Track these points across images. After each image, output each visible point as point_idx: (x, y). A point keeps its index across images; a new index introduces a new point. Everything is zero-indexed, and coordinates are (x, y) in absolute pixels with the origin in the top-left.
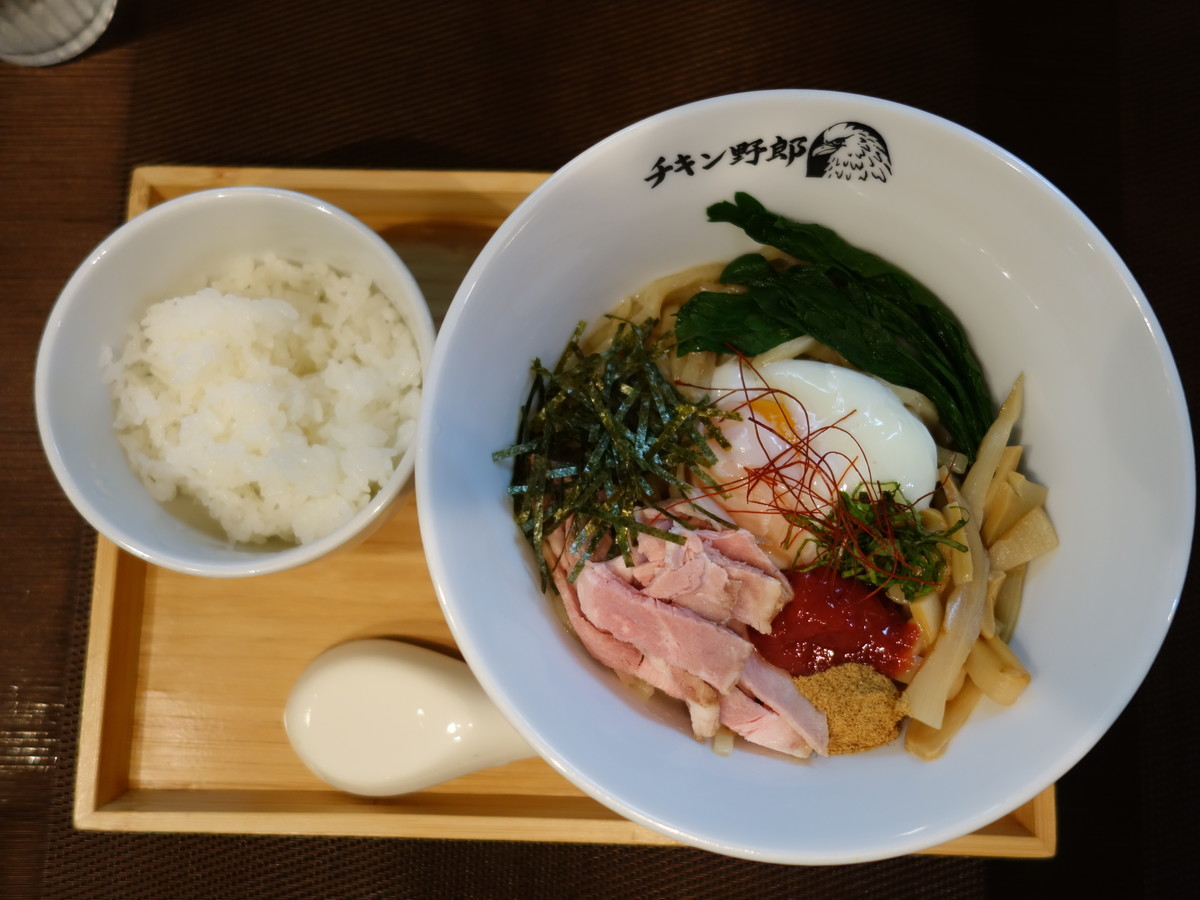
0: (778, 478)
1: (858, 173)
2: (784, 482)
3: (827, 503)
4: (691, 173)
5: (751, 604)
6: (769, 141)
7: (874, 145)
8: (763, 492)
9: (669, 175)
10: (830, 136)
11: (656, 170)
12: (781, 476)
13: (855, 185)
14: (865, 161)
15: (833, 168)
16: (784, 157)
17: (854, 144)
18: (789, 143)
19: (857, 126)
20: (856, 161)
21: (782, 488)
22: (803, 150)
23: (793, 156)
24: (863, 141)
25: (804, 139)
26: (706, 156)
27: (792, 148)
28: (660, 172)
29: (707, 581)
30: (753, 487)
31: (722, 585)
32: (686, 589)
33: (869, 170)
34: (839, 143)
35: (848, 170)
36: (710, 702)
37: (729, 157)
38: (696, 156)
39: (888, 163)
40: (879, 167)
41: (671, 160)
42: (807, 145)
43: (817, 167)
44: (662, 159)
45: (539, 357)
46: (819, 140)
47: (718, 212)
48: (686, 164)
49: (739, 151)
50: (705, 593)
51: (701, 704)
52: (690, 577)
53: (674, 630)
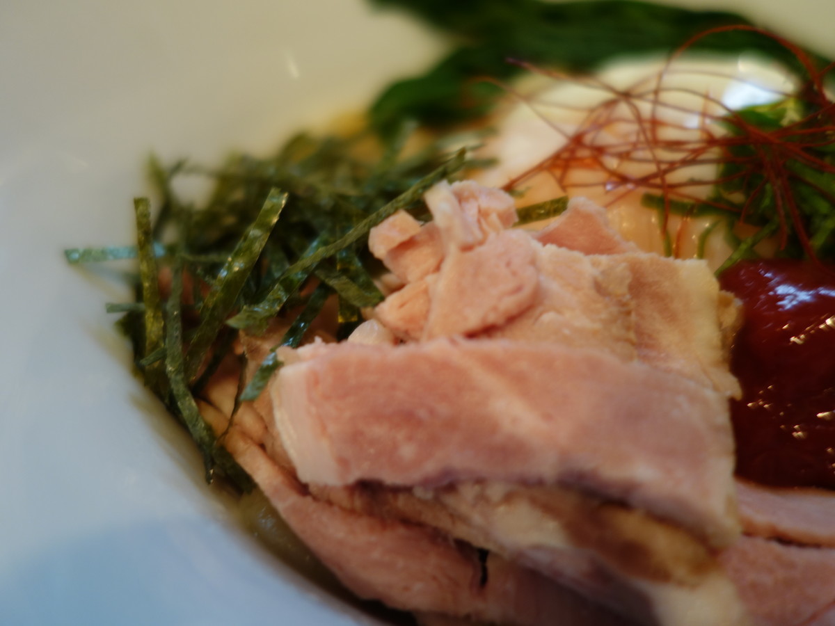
32: (511, 294)
50: (559, 312)
51: (681, 583)
52: (508, 264)
53: (519, 381)
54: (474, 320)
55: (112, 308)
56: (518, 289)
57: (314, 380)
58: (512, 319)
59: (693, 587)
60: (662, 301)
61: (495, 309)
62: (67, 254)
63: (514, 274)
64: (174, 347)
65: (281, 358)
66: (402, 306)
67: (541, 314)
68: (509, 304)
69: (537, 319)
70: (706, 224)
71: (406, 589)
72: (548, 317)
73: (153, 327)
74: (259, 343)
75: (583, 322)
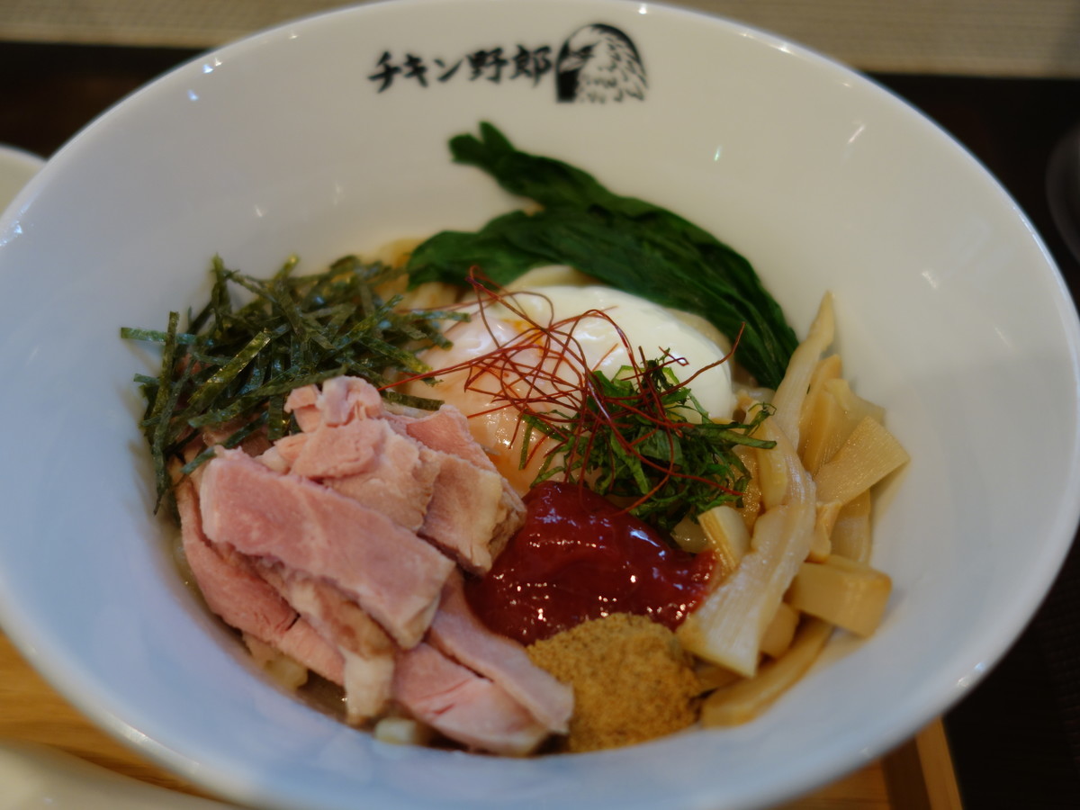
0: (508, 366)
1: (611, 92)
2: (515, 370)
3: (577, 389)
4: (423, 82)
5: (460, 517)
6: (510, 52)
7: (624, 51)
8: (490, 383)
9: (399, 80)
10: (577, 44)
11: (381, 69)
12: (514, 365)
13: (612, 108)
14: (617, 74)
15: (585, 88)
16: (528, 73)
17: (602, 55)
18: (532, 56)
19: (604, 28)
20: (606, 75)
21: (513, 377)
22: (548, 65)
23: (539, 72)
24: (612, 48)
25: (545, 49)
26: (439, 63)
27: (537, 63)
28: (386, 74)
29: (387, 461)
30: (477, 376)
31: (409, 467)
32: (350, 461)
33: (622, 85)
34: (586, 52)
35: (600, 90)
36: (377, 651)
37: (466, 69)
38: (427, 61)
39: (641, 74)
40: (633, 82)
41: (397, 59)
42: (553, 56)
43: (567, 87)
44: (386, 56)
45: (221, 255)
46: (565, 51)
47: (463, 149)
48: (415, 67)
49: (478, 60)
50: (383, 480)
51: (361, 655)
52: (357, 442)
53: (325, 518)
54: (319, 470)
55: (139, 378)
56: (357, 460)
57: (221, 476)
58: (346, 477)
59: (367, 659)
60: (464, 494)
61: (335, 468)
62: (123, 330)
63: (357, 449)
64: (165, 421)
65: (216, 452)
66: (291, 445)
67: (371, 478)
68: (346, 467)
69: (367, 480)
70: (554, 444)
71: (237, 614)
72: (375, 482)
73: (161, 397)
74: (212, 436)
75: (396, 490)
